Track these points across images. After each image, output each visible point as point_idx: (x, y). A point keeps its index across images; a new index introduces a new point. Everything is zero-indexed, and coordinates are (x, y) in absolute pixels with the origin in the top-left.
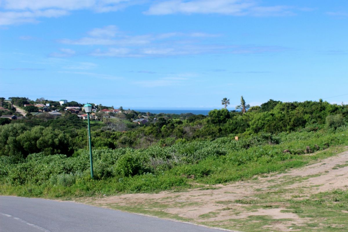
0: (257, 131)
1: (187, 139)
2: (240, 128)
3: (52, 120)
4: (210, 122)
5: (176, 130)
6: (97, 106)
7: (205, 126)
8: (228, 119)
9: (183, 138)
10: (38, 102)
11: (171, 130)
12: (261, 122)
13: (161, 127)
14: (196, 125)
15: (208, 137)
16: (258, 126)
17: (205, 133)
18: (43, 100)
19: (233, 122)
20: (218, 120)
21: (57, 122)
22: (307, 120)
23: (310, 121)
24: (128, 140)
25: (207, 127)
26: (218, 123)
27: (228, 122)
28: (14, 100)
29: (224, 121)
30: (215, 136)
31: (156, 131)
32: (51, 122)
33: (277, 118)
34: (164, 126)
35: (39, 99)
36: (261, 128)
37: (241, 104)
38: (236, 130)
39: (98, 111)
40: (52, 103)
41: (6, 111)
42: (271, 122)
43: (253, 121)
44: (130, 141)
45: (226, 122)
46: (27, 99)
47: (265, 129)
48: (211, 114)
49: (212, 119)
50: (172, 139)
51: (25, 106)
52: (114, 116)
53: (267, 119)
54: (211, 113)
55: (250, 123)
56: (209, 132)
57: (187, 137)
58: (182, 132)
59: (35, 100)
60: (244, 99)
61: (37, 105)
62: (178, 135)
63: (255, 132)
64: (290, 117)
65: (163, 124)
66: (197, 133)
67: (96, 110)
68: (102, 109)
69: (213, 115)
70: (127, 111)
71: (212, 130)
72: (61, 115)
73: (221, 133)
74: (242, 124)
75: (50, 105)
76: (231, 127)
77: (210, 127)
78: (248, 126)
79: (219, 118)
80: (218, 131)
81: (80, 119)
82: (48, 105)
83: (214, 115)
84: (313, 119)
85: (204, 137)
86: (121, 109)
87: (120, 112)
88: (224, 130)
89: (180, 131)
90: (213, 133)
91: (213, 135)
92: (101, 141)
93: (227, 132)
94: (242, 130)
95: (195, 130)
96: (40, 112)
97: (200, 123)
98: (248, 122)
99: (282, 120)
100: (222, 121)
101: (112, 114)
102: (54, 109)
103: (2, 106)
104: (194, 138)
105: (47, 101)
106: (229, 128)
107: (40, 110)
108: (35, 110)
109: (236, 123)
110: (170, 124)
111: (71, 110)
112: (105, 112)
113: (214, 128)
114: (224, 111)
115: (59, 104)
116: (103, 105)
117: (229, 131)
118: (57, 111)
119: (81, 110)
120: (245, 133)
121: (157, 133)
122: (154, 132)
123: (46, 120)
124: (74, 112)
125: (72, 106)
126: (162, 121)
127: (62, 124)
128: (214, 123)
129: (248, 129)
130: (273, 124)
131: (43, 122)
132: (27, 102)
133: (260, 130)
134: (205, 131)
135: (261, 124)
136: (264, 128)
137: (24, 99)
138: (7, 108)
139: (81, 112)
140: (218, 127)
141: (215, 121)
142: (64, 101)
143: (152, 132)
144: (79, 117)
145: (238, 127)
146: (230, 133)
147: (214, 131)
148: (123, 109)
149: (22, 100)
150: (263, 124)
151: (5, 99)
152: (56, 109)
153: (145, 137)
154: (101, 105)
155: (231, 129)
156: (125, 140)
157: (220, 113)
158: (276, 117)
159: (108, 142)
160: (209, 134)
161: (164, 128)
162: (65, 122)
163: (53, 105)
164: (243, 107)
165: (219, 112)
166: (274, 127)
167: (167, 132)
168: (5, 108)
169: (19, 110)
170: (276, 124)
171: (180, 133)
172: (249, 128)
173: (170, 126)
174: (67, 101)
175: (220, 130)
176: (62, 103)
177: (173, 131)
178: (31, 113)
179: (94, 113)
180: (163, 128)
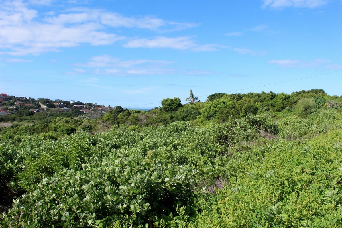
0: (209, 118)
1: (140, 125)
2: (192, 116)
3: (62, 113)
4: (163, 110)
5: (131, 118)
6: (94, 105)
7: (158, 114)
8: (180, 107)
9: (136, 125)
10: (56, 101)
11: (126, 117)
12: (213, 110)
13: (118, 115)
14: (151, 113)
15: (160, 124)
16: (210, 113)
17: (157, 120)
18: (59, 101)
19: (184, 110)
20: (170, 108)
21: (66, 114)
22: (258, 108)
23: (261, 108)
24: (88, 126)
25: (160, 114)
26: (171, 111)
27: (179, 110)
28: (40, 100)
29: (176, 109)
30: (167, 123)
31: (113, 118)
32: (61, 114)
33: (229, 106)
34: (121, 113)
35: (57, 99)
36: (213, 115)
37: (190, 96)
38: (188, 118)
39: (94, 108)
40: (65, 102)
41: (33, 107)
42: (223, 110)
43: (204, 109)
44: (90, 127)
45: (177, 110)
46: (49, 100)
47: (217, 117)
48: (164, 103)
49: (165, 107)
50: (125, 126)
51: (47, 104)
52: (104, 111)
53: (219, 107)
54: (163, 101)
55: (201, 111)
56: (161, 119)
57: (141, 124)
58: (136, 119)
59: (54, 101)
60: (193, 92)
61: (55, 104)
62: (132, 122)
63: (207, 120)
64: (241, 105)
65: (120, 112)
66: (150, 120)
67: (93, 107)
68: (97, 107)
69: (165, 103)
70: (113, 108)
71: (164, 117)
72: (70, 110)
73: (173, 120)
74: (193, 112)
75: (64, 104)
76: (182, 114)
77: (162, 115)
78: (200, 113)
79: (171, 106)
80: (169, 118)
81: (82, 112)
82: (62, 103)
83: (167, 103)
84: (265, 107)
85: (157, 124)
86: (109, 107)
87: (109, 109)
88: (175, 118)
89: (134, 118)
90: (165, 120)
91: (165, 122)
92: (63, 127)
93: (179, 119)
94: (193, 118)
95: (149, 118)
96: (57, 108)
97: (154, 112)
98: (199, 110)
99: (234, 107)
100: (174, 109)
101: (103, 110)
102: (66, 106)
103: (32, 104)
104: (147, 125)
105: (62, 101)
106: (180, 115)
107: (56, 107)
108: (53, 107)
109: (187, 111)
110: (127, 112)
111: (77, 107)
112: (99, 109)
113: (167, 116)
114: (176, 100)
115: (70, 103)
116: (98, 104)
117: (180, 118)
118: (67, 108)
119: (83, 107)
120: (196, 120)
121: (113, 119)
122: (110, 118)
123: (58, 113)
124: (79, 108)
125: (78, 105)
126: (119, 109)
127: (68, 115)
128: (167, 111)
129: (199, 116)
130: (225, 112)
131: (56, 114)
132: (49, 101)
133: (212, 118)
134: (157, 119)
135: (213, 112)
136: (216, 115)
137: (48, 99)
138: (35, 105)
139: (83, 108)
140: (170, 115)
141: (167, 109)
142: (73, 101)
143: (108, 119)
144: (81, 112)
145: (189, 115)
146: (182, 120)
147: (165, 118)
148: (111, 107)
149: (46, 100)
150: (215, 111)
151: (35, 99)
152: (67, 106)
153: (103, 124)
154: (96, 104)
155: (182, 117)
156: (86, 126)
157: (172, 102)
158: (227, 105)
159: (70, 128)
160: (161, 122)
161: (121, 115)
162: (71, 114)
163: (65, 104)
164: (192, 99)
165: (172, 100)
166: (227, 115)
167: (123, 119)
168: (34, 105)
169: (43, 106)
170: (229, 112)
171: (135, 120)
172: (201, 115)
173: (126, 113)
174: (75, 101)
175: (172, 118)
176: (71, 102)
177: (128, 118)
178: (50, 108)
179: (91, 109)
180: (119, 116)
